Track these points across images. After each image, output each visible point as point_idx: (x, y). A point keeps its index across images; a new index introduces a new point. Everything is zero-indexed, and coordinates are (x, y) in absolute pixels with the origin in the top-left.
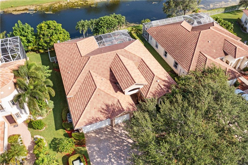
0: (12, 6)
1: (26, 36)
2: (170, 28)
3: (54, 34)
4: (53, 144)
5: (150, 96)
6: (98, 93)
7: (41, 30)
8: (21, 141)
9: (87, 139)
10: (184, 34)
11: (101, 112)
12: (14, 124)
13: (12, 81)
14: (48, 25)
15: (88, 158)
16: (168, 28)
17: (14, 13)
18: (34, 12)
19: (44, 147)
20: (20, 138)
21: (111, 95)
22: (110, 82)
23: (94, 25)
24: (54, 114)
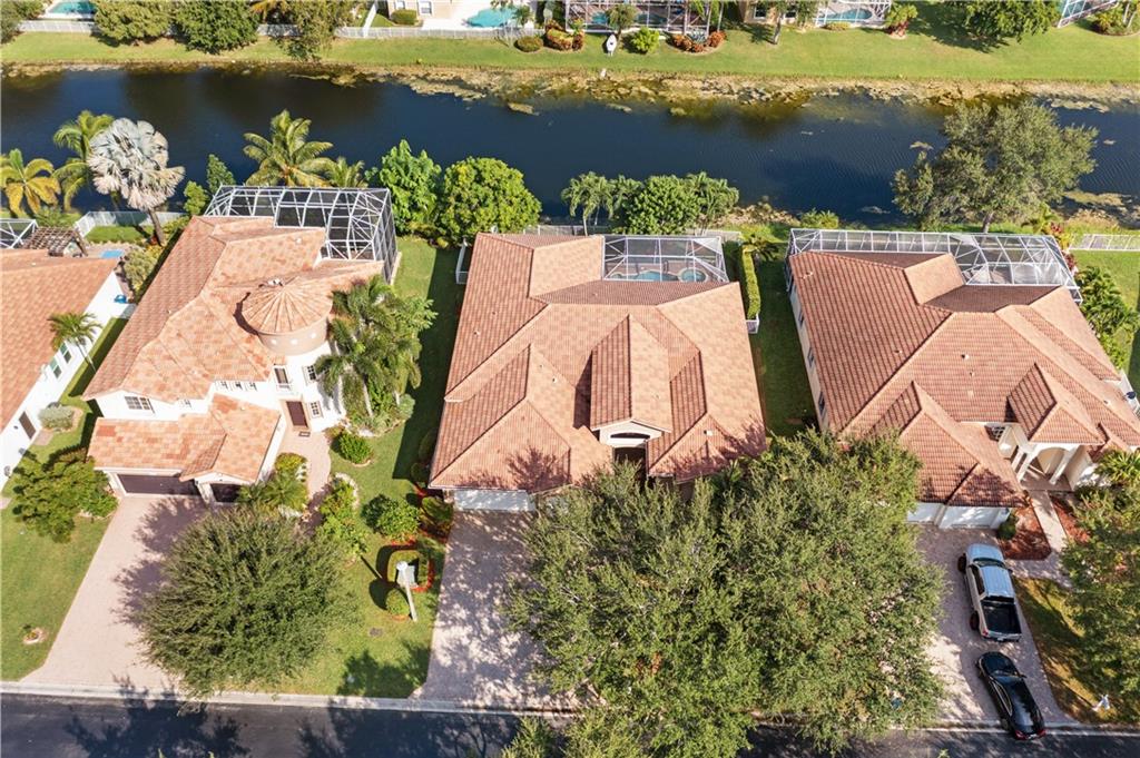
0: (420, 60)
1: (413, 190)
2: (866, 270)
3: (489, 201)
4: (372, 509)
5: (665, 468)
6: (523, 414)
7: (454, 183)
8: (304, 474)
9: (458, 526)
10: (897, 307)
11: (512, 465)
12: (302, 428)
13: (324, 318)
14: (479, 172)
15: (440, 571)
16: (860, 268)
17: (419, 87)
18: (478, 96)
19: (346, 505)
20: (304, 467)
21: (557, 429)
22: (577, 395)
23: (621, 198)
24: (404, 435)
